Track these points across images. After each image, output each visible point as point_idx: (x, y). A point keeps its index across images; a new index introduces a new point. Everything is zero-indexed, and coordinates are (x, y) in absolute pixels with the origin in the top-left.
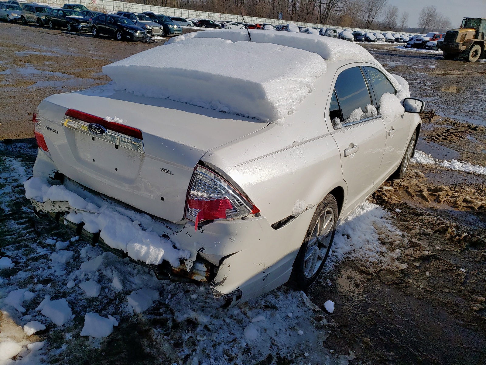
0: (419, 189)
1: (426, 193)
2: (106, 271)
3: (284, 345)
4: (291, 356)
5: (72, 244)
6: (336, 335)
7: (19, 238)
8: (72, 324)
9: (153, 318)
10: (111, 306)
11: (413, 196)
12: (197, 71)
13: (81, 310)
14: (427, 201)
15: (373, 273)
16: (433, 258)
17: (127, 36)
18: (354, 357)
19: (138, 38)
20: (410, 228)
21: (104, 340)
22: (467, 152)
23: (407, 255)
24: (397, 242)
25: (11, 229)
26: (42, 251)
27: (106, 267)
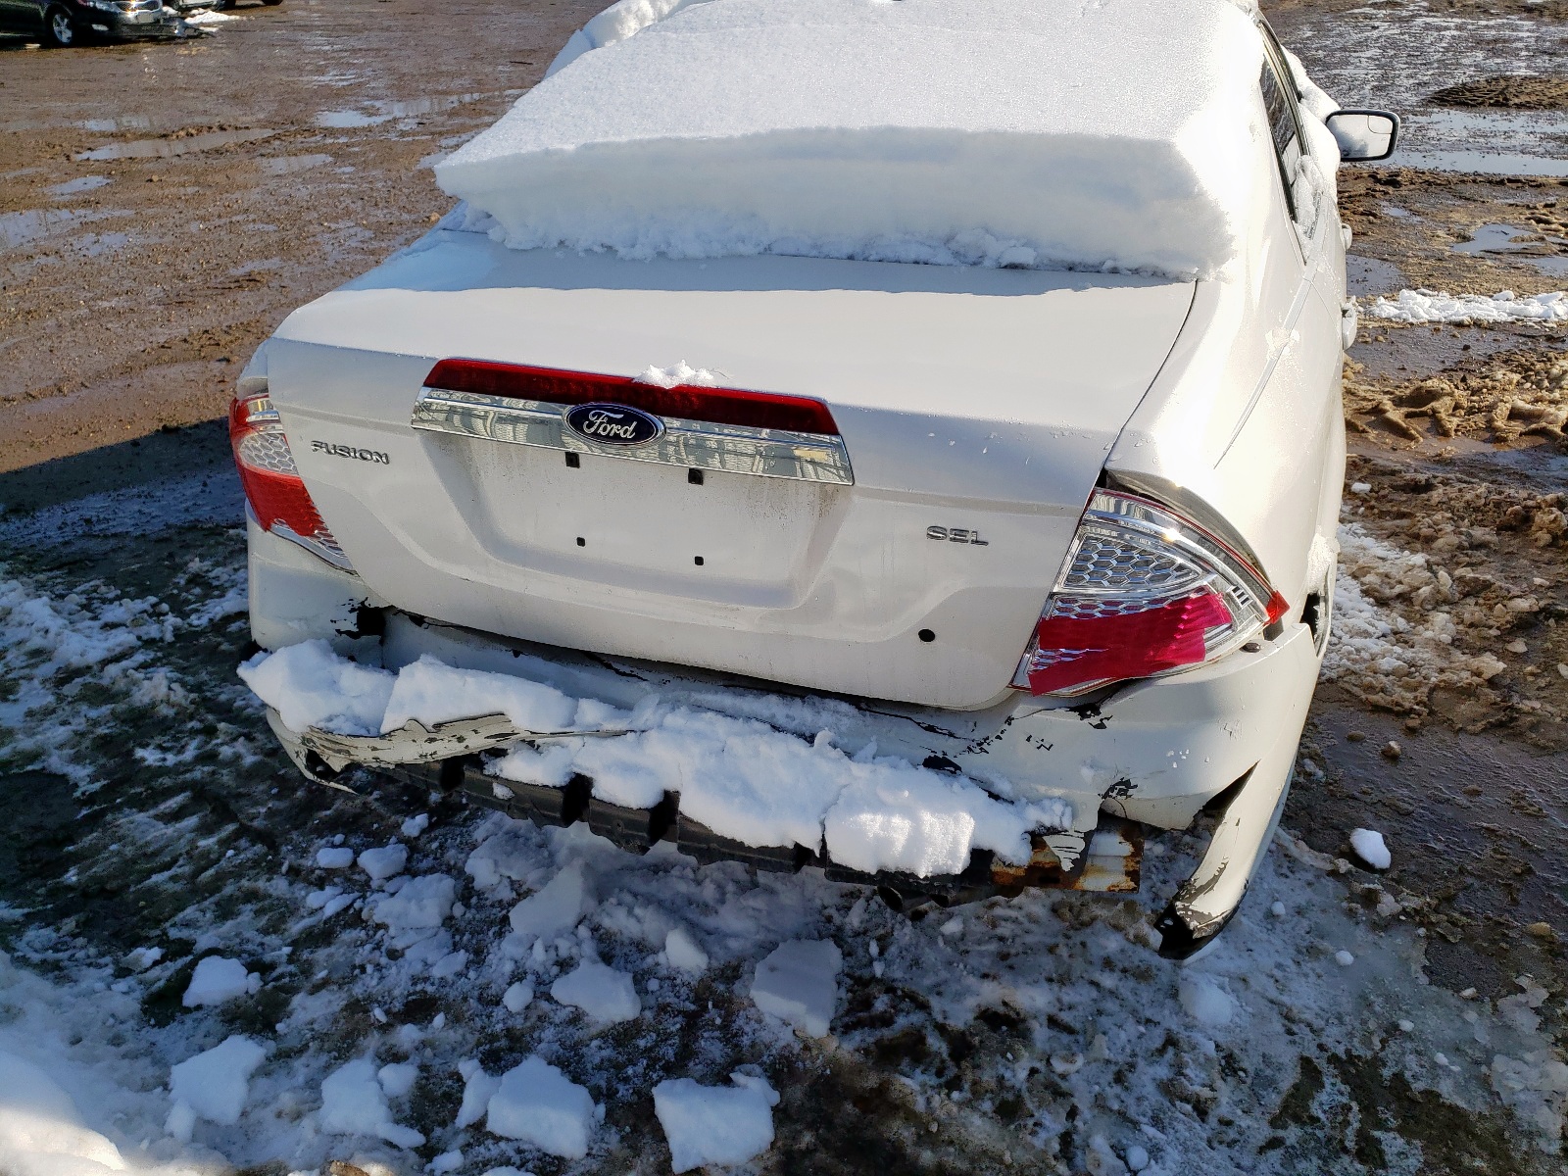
0: (1369, 405)
1: (1395, 415)
2: (609, 915)
3: (1320, 1012)
4: (1367, 1042)
5: (412, 845)
6: (1443, 937)
7: (205, 869)
8: (613, 1139)
9: (871, 1040)
10: (706, 1035)
11: (1364, 431)
12: (893, 130)
13: (608, 1081)
14: (1411, 438)
15: (1416, 707)
16: (1547, 619)
17: (95, 26)
18: (1544, 994)
19: (137, 27)
20: (1425, 537)
21: (762, 1164)
22: (1415, 260)
23: (1471, 625)
24: (1425, 591)
25: (148, 844)
26: (329, 902)
27: (600, 902)
